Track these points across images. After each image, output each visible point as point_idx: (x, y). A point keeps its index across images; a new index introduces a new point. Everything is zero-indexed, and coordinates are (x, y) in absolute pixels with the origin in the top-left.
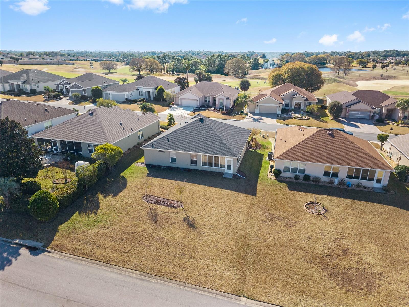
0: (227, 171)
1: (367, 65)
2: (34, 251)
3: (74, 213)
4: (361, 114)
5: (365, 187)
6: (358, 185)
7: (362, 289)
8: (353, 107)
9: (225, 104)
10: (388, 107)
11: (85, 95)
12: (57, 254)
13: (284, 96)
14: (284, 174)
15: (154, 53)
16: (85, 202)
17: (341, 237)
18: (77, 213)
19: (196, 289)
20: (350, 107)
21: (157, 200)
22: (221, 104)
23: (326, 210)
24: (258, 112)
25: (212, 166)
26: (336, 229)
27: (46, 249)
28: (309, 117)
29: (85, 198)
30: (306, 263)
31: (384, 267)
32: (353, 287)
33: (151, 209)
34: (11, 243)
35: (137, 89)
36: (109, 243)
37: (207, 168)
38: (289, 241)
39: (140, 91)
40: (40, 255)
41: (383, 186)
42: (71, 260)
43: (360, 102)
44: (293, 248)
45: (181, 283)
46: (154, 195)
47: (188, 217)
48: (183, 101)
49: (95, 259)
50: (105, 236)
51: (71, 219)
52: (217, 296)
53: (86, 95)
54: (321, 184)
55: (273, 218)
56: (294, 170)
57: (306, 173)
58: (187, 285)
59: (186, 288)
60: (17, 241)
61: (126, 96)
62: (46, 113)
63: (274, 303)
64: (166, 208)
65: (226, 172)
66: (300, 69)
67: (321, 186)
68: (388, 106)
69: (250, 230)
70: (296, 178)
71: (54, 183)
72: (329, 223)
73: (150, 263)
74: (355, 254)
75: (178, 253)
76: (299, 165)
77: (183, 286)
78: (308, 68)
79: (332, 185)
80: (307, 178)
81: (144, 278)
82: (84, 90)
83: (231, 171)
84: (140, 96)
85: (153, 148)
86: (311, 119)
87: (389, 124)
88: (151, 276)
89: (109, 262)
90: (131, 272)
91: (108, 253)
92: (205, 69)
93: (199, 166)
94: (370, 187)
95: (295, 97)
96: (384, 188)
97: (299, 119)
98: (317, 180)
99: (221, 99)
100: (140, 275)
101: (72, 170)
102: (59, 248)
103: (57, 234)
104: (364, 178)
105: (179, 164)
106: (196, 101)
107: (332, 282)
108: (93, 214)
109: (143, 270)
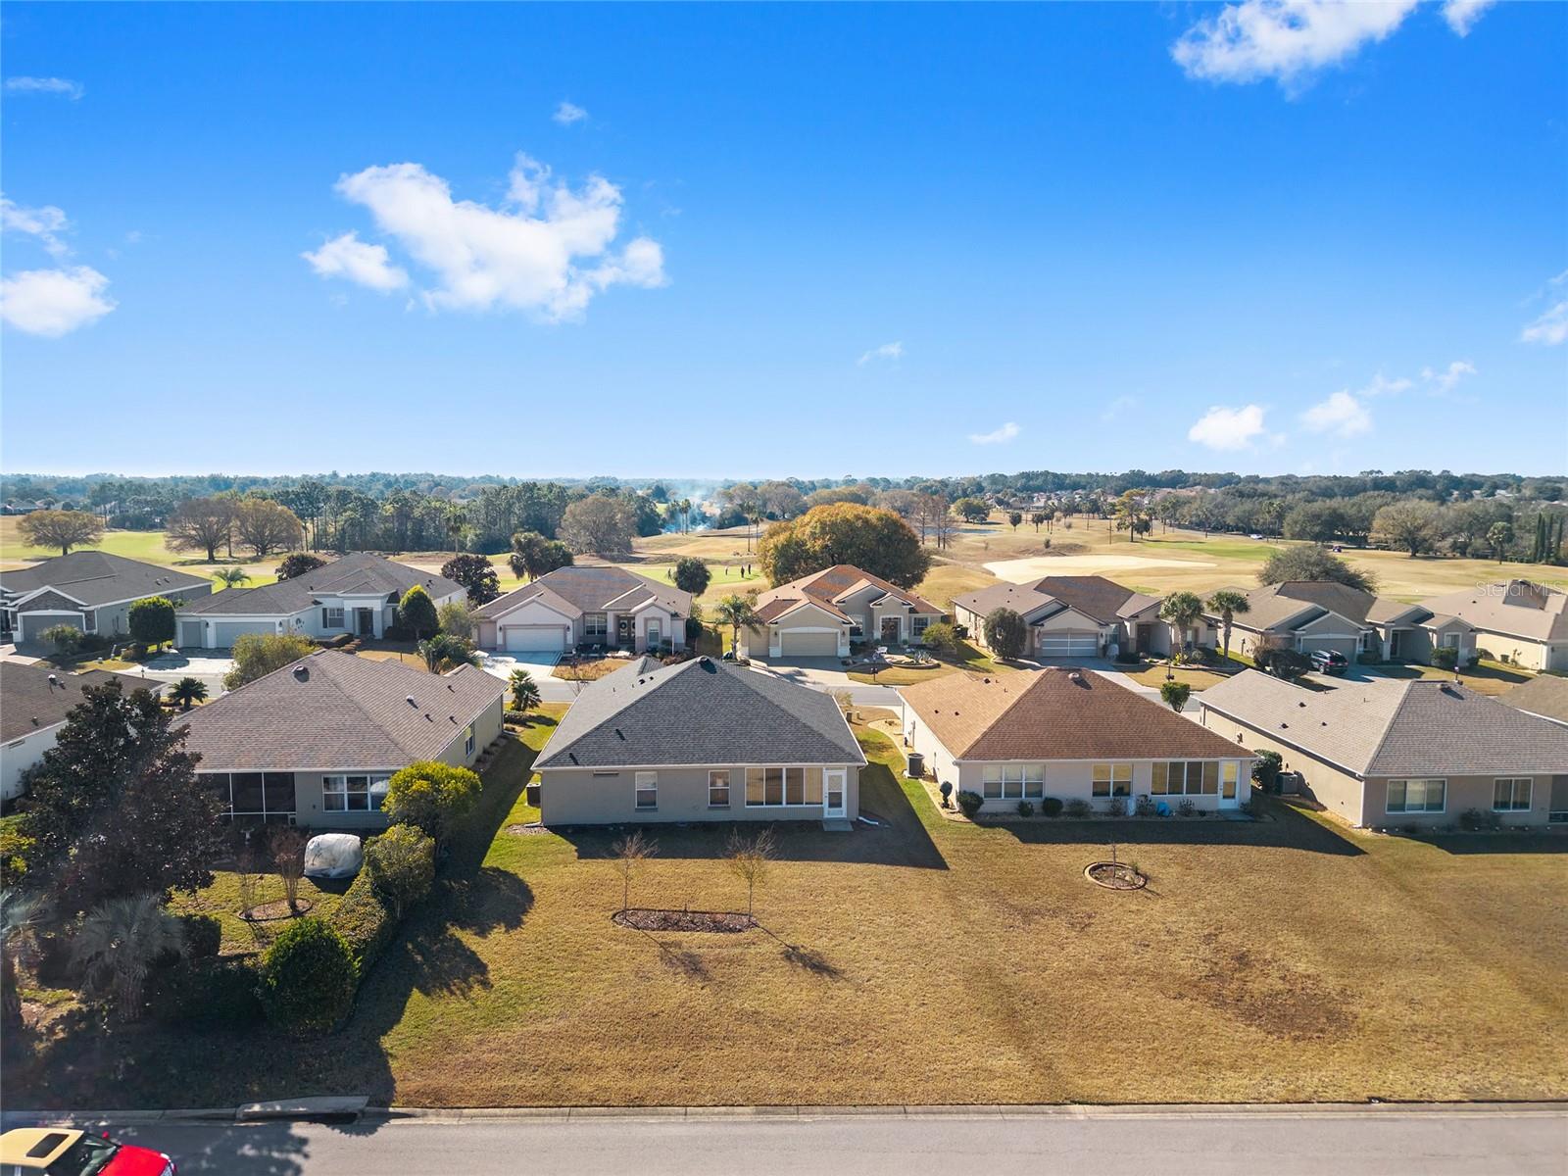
0: (829, 813)
1: (987, 515)
2: (349, 1122)
3: (406, 995)
4: (1073, 644)
5: (1203, 813)
6: (1186, 810)
7: (1322, 1031)
8: (1050, 625)
9: (666, 633)
10: (1137, 621)
11: (91, 635)
12: (438, 1115)
13: (844, 602)
14: (989, 806)
15: (222, 483)
16: (419, 958)
17: (1215, 929)
18: (416, 994)
19: (941, 1113)
20: (1042, 625)
21: (665, 919)
22: (654, 635)
23: (1146, 878)
24: (780, 656)
25: (781, 803)
26: (1193, 914)
27: (391, 1110)
28: (936, 662)
29: (410, 946)
30: (1172, 1001)
31: (1342, 976)
32: (1302, 1029)
33: (662, 945)
34: (233, 1118)
35: (316, 603)
36: (595, 1054)
37: (771, 811)
38: (1100, 960)
39: (325, 610)
40: (379, 1129)
41: (1243, 805)
42: (505, 1121)
43: (1065, 608)
44: (1121, 975)
45: (890, 1109)
46: (644, 907)
47: (793, 948)
48: (510, 633)
49: (585, 1102)
50: (569, 1038)
51: (407, 1014)
52: (1007, 1117)
53: (95, 632)
54: (1093, 819)
55: (1027, 915)
56: (1013, 791)
57: (1048, 792)
58: (909, 1109)
59: (910, 1117)
60: (257, 1108)
61: (278, 629)
62: (56, 689)
63: (1153, 1101)
64: (707, 935)
65: (826, 816)
66: (859, 524)
67: (1099, 824)
68: (1137, 617)
69: (986, 952)
70: (1024, 809)
71: (248, 921)
72: (1170, 904)
73: (766, 1081)
74: (1267, 963)
75: (830, 1040)
76: (1022, 771)
77: (899, 1113)
78: (880, 519)
79: (1121, 818)
80: (1052, 806)
81: (774, 1118)
82: (89, 615)
83: (842, 811)
84: (325, 626)
85: (577, 764)
86: (943, 665)
87: (1154, 666)
88: (792, 1109)
89: (636, 1103)
90: (726, 1114)
91: (614, 1081)
92: (476, 535)
93: (743, 810)
94: (1212, 812)
95: (880, 604)
96: (1245, 809)
97: (913, 668)
98: (1079, 808)
99: (653, 619)
100: (758, 1113)
102: (437, 1100)
103: (393, 1064)
104: (1194, 788)
105: (667, 812)
106: (559, 633)
107: (1253, 1029)
108: (477, 987)
109: (763, 1104)
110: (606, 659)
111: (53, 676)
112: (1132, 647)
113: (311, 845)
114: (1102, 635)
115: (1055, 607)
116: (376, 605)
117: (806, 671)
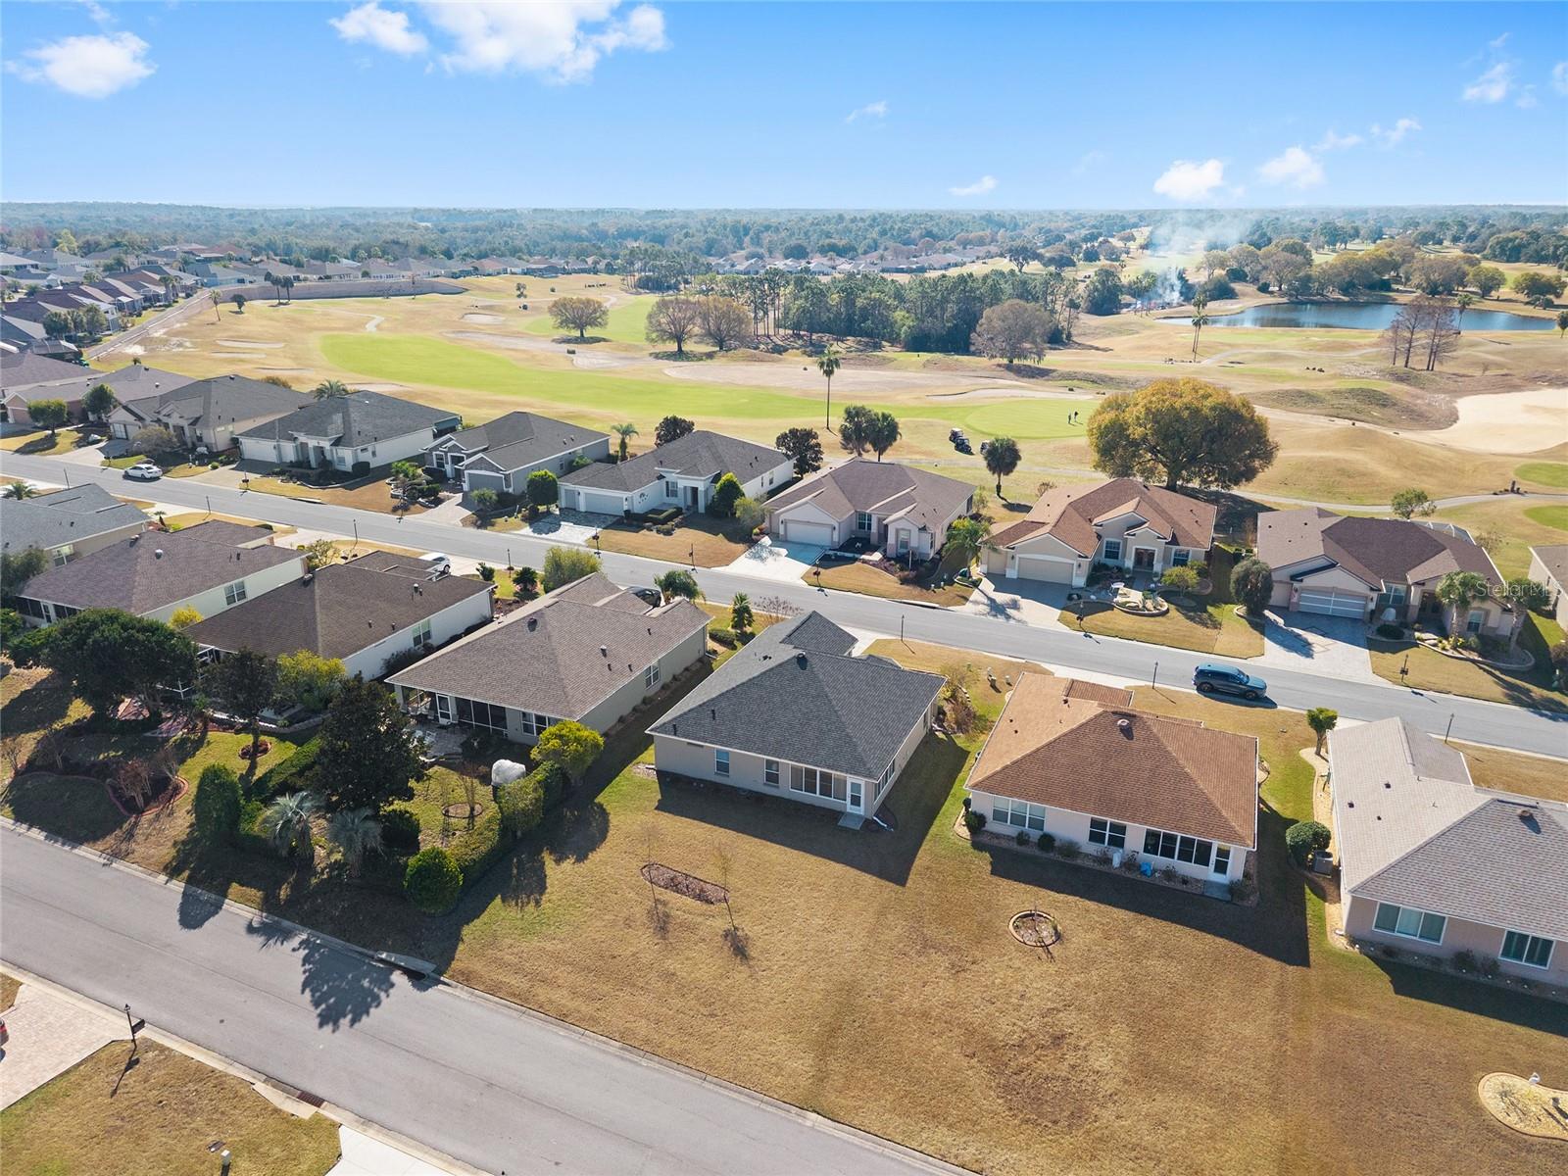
0: (850, 808)
2: (419, 979)
3: (493, 899)
5: (1185, 881)
6: (1169, 874)
7: (1055, 1122)
8: (1310, 581)
9: (914, 543)
10: (1424, 588)
11: (508, 493)
12: (462, 989)
13: (1101, 526)
14: (992, 826)
16: (515, 871)
17: (1065, 1005)
18: (498, 900)
19: (726, 1088)
20: (1301, 581)
21: (672, 879)
22: (905, 544)
23: (1058, 936)
24: (1015, 577)
25: (815, 793)
26: (1060, 985)
27: (442, 978)
28: (1166, 605)
29: (515, 860)
30: (963, 1058)
31: (1126, 1081)
32: (1040, 1115)
33: (657, 901)
34: (372, 958)
35: (661, 477)
36: (562, 973)
37: (802, 795)
38: (942, 1005)
39: (667, 482)
40: (430, 990)
41: (1232, 882)
42: (491, 1005)
43: (1332, 566)
44: (946, 1022)
45: (698, 1074)
46: (667, 865)
47: (736, 929)
49: (535, 1007)
50: (557, 958)
51: (486, 913)
52: (763, 1106)
53: (511, 490)
54: (1079, 862)
55: (927, 945)
56: (1018, 819)
57: (1047, 829)
58: (709, 1078)
59: (706, 1084)
60: (384, 956)
61: (625, 503)
62: (417, 597)
63: (868, 1130)
64: (689, 900)
65: (848, 810)
66: (1186, 414)
67: (1078, 869)
68: (1423, 584)
69: (865, 970)
70: (1022, 839)
71: (444, 815)
72: (1052, 969)
73: (642, 1028)
74: (1076, 1048)
75: (702, 1010)
76: (1029, 807)
77: (701, 1078)
78: (1213, 409)
79: (1104, 868)
80: (1047, 841)
81: (628, 1055)
82: (507, 477)
83: (860, 811)
84: (668, 496)
85: (675, 734)
88: (642, 1053)
89: (562, 1017)
90: (604, 1043)
91: (561, 997)
93: (786, 789)
94: (1197, 881)
95: (1134, 535)
96: (1233, 889)
97: (1133, 614)
98: (1071, 850)
99: (903, 529)
100: (622, 1049)
101: (486, 779)
102: (467, 979)
103: (461, 947)
104: (1185, 856)
105: (736, 779)
106: (829, 530)
107: (1000, 1101)
108: (532, 904)
109: (628, 1041)
110: (857, 563)
111: (416, 585)
112: (1413, 613)
113: (495, 766)
114: (1372, 599)
115: (1322, 562)
116: (701, 485)
117: (1024, 602)
